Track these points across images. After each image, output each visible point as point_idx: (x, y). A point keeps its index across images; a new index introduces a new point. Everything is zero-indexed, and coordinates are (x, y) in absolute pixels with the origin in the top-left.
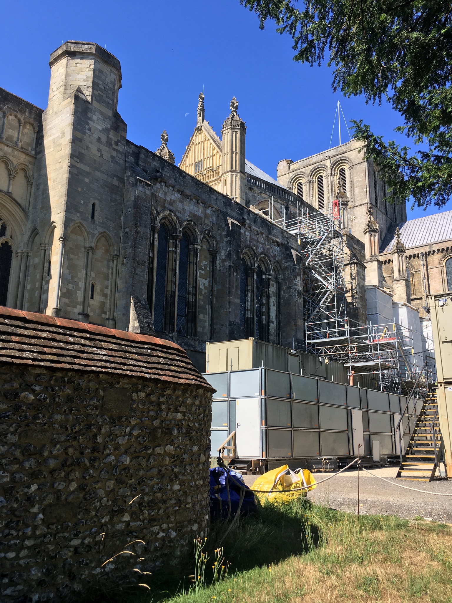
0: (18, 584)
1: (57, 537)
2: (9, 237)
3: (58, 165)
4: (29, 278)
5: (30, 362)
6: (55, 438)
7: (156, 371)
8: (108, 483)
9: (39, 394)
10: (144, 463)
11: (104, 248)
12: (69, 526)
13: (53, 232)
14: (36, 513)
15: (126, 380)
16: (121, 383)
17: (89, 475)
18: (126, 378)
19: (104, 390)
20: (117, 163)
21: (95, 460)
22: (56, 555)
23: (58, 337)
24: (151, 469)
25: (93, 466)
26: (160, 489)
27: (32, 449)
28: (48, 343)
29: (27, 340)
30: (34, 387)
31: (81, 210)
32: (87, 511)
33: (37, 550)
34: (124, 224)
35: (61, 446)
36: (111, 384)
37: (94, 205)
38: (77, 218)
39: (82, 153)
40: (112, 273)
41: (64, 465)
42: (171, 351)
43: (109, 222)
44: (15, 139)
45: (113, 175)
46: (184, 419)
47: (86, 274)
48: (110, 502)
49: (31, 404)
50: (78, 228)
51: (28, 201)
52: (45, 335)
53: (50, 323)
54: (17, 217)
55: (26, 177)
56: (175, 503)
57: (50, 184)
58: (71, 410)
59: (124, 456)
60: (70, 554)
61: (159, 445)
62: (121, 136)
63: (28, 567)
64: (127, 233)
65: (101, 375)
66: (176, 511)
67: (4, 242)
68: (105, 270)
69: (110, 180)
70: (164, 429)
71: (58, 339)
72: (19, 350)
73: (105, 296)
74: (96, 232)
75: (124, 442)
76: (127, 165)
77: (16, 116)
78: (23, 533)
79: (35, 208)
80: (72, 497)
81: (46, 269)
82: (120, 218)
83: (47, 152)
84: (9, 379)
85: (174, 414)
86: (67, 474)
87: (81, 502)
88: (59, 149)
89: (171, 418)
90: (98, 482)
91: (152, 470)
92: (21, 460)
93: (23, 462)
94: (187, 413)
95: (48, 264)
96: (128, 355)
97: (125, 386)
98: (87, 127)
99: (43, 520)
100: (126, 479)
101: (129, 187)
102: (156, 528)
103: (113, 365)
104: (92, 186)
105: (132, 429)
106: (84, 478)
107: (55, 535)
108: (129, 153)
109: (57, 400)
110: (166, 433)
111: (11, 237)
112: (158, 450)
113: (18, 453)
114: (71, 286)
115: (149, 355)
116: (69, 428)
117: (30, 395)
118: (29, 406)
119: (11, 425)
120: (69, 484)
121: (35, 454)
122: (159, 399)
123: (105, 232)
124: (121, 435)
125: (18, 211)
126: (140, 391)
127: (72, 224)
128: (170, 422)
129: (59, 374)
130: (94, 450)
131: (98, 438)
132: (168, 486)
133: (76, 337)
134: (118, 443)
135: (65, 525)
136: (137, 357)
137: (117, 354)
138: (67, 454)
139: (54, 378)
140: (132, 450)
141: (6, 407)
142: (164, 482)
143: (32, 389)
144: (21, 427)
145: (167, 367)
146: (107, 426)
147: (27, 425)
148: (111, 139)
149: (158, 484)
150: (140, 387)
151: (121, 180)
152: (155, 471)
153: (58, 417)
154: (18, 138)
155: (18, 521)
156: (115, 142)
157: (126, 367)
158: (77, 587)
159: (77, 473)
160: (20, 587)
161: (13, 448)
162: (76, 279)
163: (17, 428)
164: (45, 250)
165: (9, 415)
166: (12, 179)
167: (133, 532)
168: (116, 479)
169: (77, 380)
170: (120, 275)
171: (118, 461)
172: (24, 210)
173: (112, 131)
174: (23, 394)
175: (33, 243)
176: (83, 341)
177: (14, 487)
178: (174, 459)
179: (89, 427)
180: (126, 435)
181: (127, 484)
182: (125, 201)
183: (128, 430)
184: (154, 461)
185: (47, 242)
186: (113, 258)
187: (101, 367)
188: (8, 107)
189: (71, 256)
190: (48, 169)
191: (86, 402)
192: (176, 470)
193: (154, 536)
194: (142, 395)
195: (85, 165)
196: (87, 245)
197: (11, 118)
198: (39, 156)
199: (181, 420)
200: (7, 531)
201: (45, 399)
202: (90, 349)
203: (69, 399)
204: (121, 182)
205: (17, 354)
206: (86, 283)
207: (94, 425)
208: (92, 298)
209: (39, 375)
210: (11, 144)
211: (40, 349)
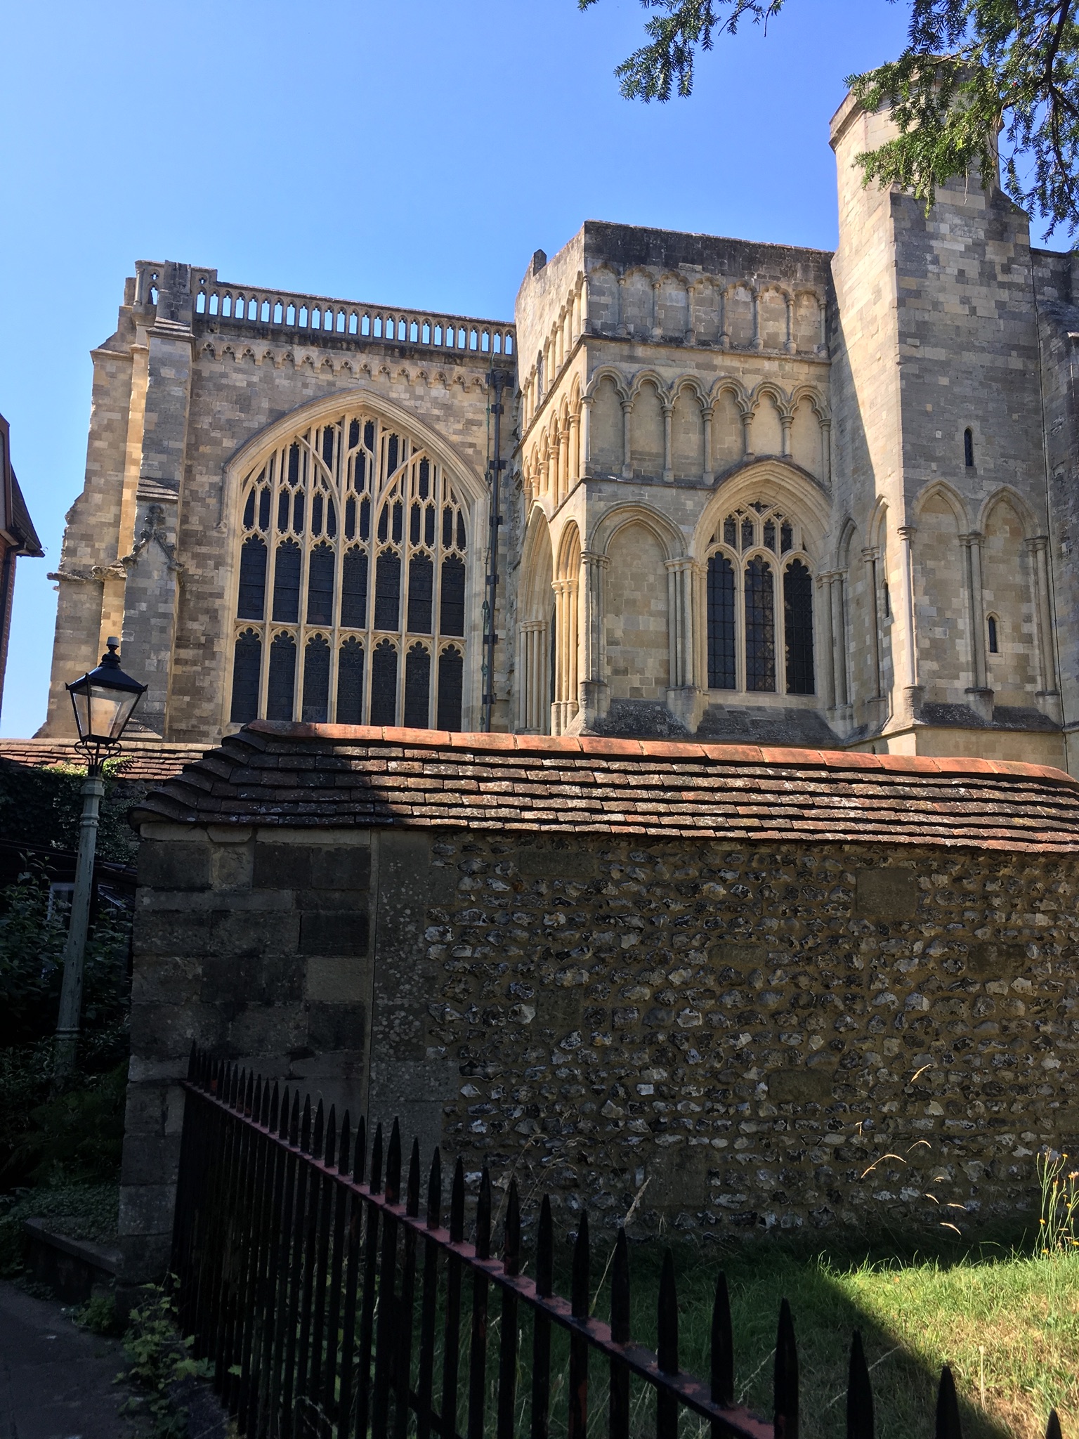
0: (738, 1191)
1: (797, 1126)
2: (800, 549)
3: (876, 367)
4: (851, 627)
5: (710, 833)
6: (771, 960)
7: (973, 831)
8: (886, 1043)
9: (732, 885)
10: (964, 1010)
11: (1007, 528)
12: (818, 1110)
13: (884, 517)
14: (754, 1081)
15: (901, 853)
16: (890, 860)
17: (846, 1026)
18: (902, 849)
19: (857, 873)
20: (1015, 316)
21: (854, 998)
22: (799, 1155)
23: (764, 784)
24: (983, 1022)
25: (851, 1010)
26: (1009, 1064)
27: (733, 975)
28: (744, 797)
29: (707, 796)
30: (722, 874)
31: (939, 453)
32: (850, 1088)
33: (764, 1142)
34: (1052, 459)
35: (785, 972)
36: (870, 862)
37: (968, 433)
38: (931, 474)
39: (925, 323)
40: (1037, 583)
41: (794, 1004)
42: (1021, 786)
43: (1011, 461)
44: (783, 338)
45: (1008, 348)
46: (1055, 927)
47: (972, 597)
48: (896, 1078)
49: (722, 902)
50: (937, 497)
51: (826, 463)
52: (739, 783)
53: (751, 759)
54: (809, 503)
55: (816, 412)
56: (1052, 1095)
57: (865, 412)
58: (796, 911)
59: (916, 995)
60: (825, 1158)
61: (997, 978)
62: (1016, 245)
63: (751, 1167)
64: (1060, 478)
65: (847, 847)
66: (1055, 1110)
67: (791, 562)
68: (1018, 579)
69: (1000, 362)
70: (1005, 947)
71: (763, 787)
72: (693, 815)
73: (1028, 639)
74: (981, 495)
75: (913, 969)
76: (1041, 311)
77: (777, 289)
78: (737, 1111)
79: (841, 474)
80: (816, 1059)
81: (881, 602)
82: (1038, 446)
83: (849, 343)
84: (680, 863)
85: (1028, 916)
86: (802, 1023)
87: (837, 1071)
88: (872, 329)
89: (1020, 922)
90: (866, 1038)
91: (984, 1026)
92: (718, 993)
93: (721, 996)
94: (1062, 913)
95: (883, 590)
96: (908, 804)
97: (901, 864)
98: (929, 257)
99: (768, 1093)
100: (926, 1039)
101: (1051, 364)
102: (1006, 1136)
103: (870, 827)
104: (957, 390)
105: (928, 945)
106: (836, 1029)
107: (794, 1122)
108: (1042, 279)
109: (767, 893)
110: (1009, 955)
111: (804, 548)
112: (993, 987)
113: (711, 981)
114: (938, 632)
115: (962, 800)
116: (796, 943)
117: (717, 887)
118: (719, 906)
119: (694, 937)
120: (809, 1038)
121: (740, 985)
122: (985, 886)
123: (1004, 489)
124: (904, 957)
125: (809, 489)
126: (937, 872)
127: (923, 491)
128: (1020, 931)
129: (764, 850)
130: (849, 981)
131: (855, 960)
132: (1028, 1059)
133: (801, 779)
134: (899, 970)
135: (809, 1106)
136: (929, 805)
137: (884, 804)
138: (797, 986)
139: (756, 857)
140: (933, 985)
141: (682, 908)
142: (1019, 1051)
143: (721, 878)
144: (709, 939)
145: (1001, 820)
146: (871, 939)
147: (721, 937)
148: (992, 263)
149: (1004, 1054)
150: (935, 864)
151: (1031, 353)
152: (993, 1029)
153: (774, 924)
154: (788, 334)
155: (726, 1091)
156: (1003, 265)
157: (899, 829)
158: (847, 1216)
159: (821, 1020)
160: (739, 1197)
161: (702, 973)
162: (948, 615)
163: (703, 941)
164: (874, 562)
165: (688, 921)
166: (787, 425)
167: (955, 1137)
168: (904, 1037)
169: (799, 856)
170: (1057, 585)
171: (905, 1005)
172: (820, 485)
173: (991, 242)
174: (706, 887)
175: (847, 550)
176: (812, 787)
177: (711, 1035)
178: (1038, 1007)
179: (834, 940)
180: (916, 957)
181: (929, 1048)
182: (1045, 401)
183: (918, 947)
184: (987, 1007)
185: (874, 544)
186: (1035, 545)
187: (845, 832)
188: (758, 275)
189: (930, 564)
190: (857, 382)
191: (823, 896)
192: (1048, 1028)
193: (1004, 1152)
194: (943, 880)
195: (936, 346)
196: (965, 530)
197: (767, 296)
198: (835, 359)
199: (1048, 929)
200: (709, 1104)
201: (745, 893)
202: (826, 799)
203: (790, 893)
204: (1029, 357)
205: (688, 821)
206: (973, 618)
207: (844, 937)
208: (994, 649)
209: (729, 854)
210: (776, 351)
211: (730, 809)
